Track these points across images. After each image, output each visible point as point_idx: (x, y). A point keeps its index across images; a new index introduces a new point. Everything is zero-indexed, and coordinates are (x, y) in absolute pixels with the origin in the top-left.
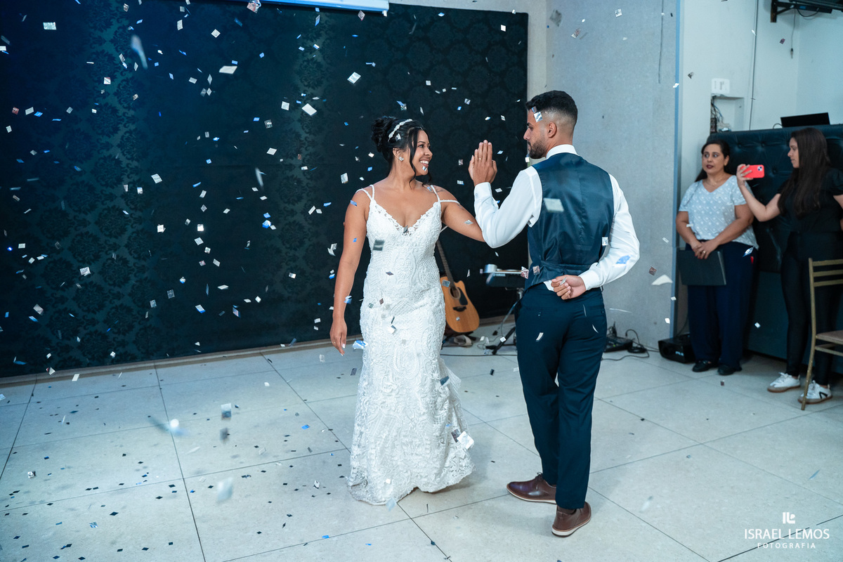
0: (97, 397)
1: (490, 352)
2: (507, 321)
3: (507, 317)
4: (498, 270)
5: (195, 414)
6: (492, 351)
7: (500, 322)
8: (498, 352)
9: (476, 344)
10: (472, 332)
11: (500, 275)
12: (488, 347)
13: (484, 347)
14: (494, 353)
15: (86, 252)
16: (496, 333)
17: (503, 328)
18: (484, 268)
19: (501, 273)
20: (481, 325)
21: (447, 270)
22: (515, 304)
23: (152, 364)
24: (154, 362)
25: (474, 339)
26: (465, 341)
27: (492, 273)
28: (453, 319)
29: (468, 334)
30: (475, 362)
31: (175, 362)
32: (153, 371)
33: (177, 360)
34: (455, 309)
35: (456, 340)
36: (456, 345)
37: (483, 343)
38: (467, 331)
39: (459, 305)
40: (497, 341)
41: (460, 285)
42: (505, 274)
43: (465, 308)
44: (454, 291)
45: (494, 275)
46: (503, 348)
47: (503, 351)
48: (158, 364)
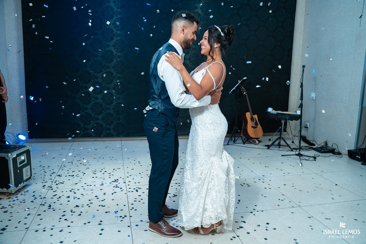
7: (272, 135)
9: (260, 144)
16: (270, 140)
17: (273, 138)
18: (267, 109)
19: (275, 112)
20: (263, 136)
21: (250, 109)
22: (280, 128)
23: (120, 139)
24: (121, 138)
25: (259, 141)
26: (255, 142)
27: (270, 112)
28: (251, 131)
29: (257, 139)
30: (259, 151)
31: (130, 139)
32: (120, 142)
33: (130, 138)
34: (252, 127)
35: (251, 141)
36: (251, 143)
37: (263, 143)
38: (257, 137)
39: (254, 125)
40: (270, 143)
41: (256, 117)
42: (277, 113)
43: (257, 127)
44: (252, 119)
45: (271, 113)
46: (272, 146)
47: (273, 148)
48: (122, 139)
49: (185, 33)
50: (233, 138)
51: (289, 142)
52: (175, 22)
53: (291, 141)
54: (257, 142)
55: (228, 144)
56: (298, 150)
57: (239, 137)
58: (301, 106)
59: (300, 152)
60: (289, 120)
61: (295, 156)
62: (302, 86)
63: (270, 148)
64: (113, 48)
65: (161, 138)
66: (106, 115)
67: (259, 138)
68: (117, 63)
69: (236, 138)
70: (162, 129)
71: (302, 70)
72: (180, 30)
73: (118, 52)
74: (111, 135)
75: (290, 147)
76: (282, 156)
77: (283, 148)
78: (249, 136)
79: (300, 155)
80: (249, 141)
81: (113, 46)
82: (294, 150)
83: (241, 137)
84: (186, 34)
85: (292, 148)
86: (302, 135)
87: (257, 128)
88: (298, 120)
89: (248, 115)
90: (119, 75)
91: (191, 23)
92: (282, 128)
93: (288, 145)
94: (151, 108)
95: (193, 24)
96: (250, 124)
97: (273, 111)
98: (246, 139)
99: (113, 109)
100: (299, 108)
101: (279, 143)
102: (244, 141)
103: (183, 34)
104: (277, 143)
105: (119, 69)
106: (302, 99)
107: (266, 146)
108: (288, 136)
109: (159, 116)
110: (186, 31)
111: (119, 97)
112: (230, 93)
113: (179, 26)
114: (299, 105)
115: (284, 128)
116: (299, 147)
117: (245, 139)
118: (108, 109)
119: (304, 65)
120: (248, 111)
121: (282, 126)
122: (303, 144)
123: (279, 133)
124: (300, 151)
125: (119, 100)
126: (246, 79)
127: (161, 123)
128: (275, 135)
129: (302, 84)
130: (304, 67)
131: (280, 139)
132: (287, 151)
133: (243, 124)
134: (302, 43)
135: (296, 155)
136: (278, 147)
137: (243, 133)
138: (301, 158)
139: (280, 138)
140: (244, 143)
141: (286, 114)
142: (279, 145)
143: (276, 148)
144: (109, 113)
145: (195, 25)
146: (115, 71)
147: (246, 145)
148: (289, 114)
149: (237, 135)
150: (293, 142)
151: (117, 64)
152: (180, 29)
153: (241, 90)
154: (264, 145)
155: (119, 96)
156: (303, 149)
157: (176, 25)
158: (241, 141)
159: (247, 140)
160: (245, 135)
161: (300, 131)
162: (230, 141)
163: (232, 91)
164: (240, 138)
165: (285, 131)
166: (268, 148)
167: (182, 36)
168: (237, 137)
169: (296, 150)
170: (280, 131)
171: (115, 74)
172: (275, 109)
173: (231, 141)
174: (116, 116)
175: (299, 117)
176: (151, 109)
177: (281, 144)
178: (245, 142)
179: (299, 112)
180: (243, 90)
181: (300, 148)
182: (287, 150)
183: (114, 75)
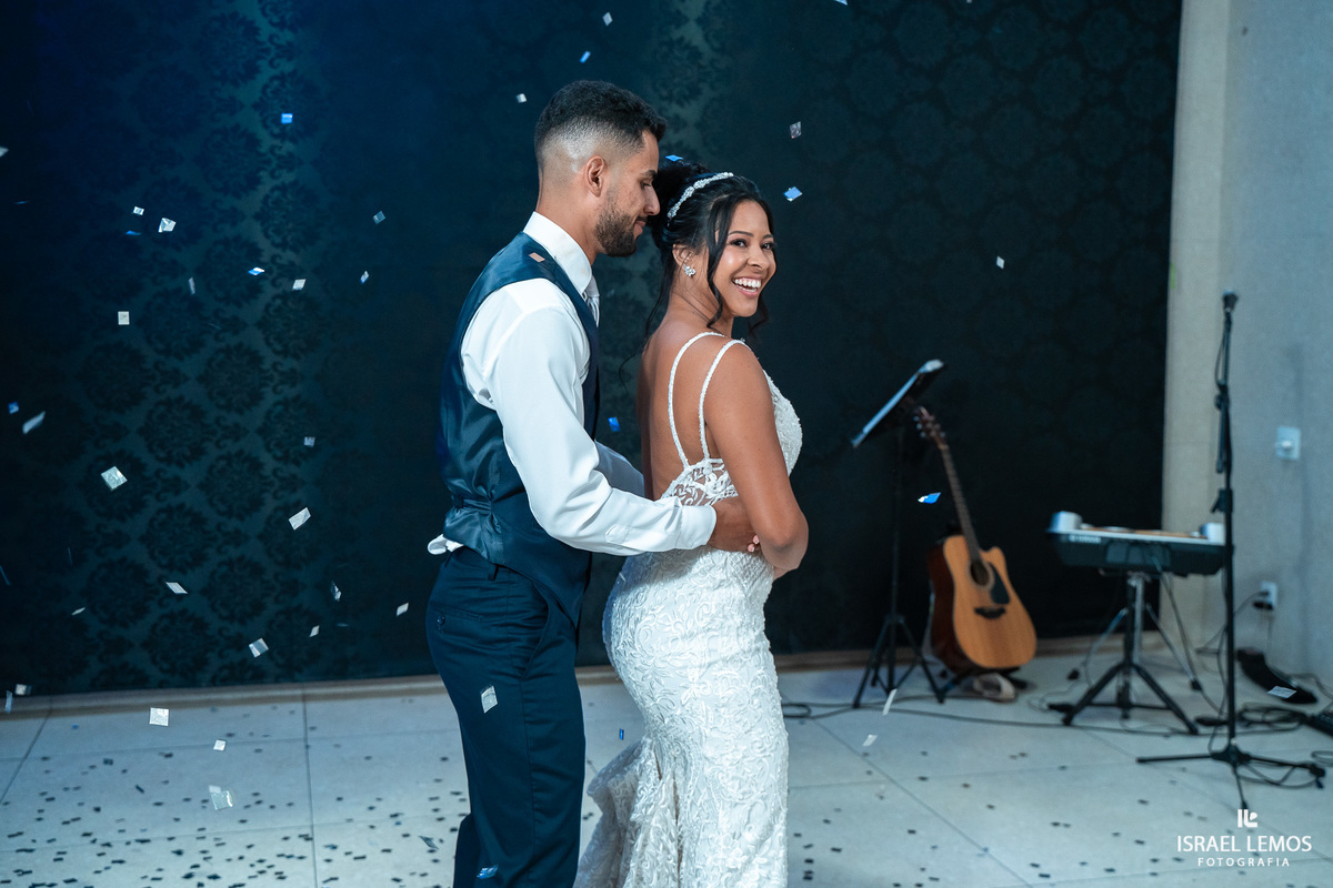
1: (1057, 717)
3: (1105, 638)
6: (1062, 716)
7: (1085, 650)
9: (1025, 698)
11: (1087, 539)
16: (1074, 676)
17: (1091, 665)
18: (1049, 520)
19: (1091, 535)
20: (1039, 653)
21: (965, 522)
22: (1124, 612)
23: (298, 692)
24: (303, 688)
25: (1021, 686)
26: (998, 688)
27: (1068, 535)
28: (972, 637)
29: (1006, 673)
30: (1021, 740)
31: (349, 690)
32: (298, 706)
33: (352, 685)
34: (980, 611)
35: (977, 685)
36: (978, 696)
37: (1041, 695)
38: (1005, 664)
39: (990, 604)
40: (1075, 693)
41: (995, 558)
42: (1102, 538)
43: (1002, 612)
44: (977, 571)
45: (1073, 539)
46: (1088, 710)
47: (1090, 717)
48: (309, 691)
49: (604, 191)
50: (883, 673)
51: (1175, 687)
52: (552, 142)
53: (1186, 681)
54: (1007, 688)
55: (856, 705)
56: (1225, 730)
57: (913, 663)
58: (1225, 504)
59: (1234, 742)
60: (1165, 569)
61: (1209, 762)
62: (1223, 401)
63: (1077, 720)
64: (257, 227)
65: (515, 681)
66: (224, 569)
67: (1016, 669)
68: (278, 302)
69: (900, 671)
70: (514, 640)
71: (1222, 318)
72: (578, 178)
73: (284, 245)
74: (250, 674)
75: (1180, 715)
76: (1142, 761)
77: (1144, 719)
78: (963, 657)
79: (1234, 757)
80: (965, 682)
81: (257, 217)
82: (1202, 730)
83: (924, 664)
84: (608, 193)
85: (1191, 715)
86: (1238, 644)
87: (1004, 617)
88: (1213, 572)
89: (956, 552)
90: (288, 364)
91: (628, 138)
92: (1133, 612)
93: (1170, 705)
94: (453, 546)
95: (641, 142)
96: (966, 595)
97: (1084, 526)
98: (951, 675)
99: (261, 537)
100: (1213, 510)
101: (1123, 694)
102: (941, 683)
103: (598, 195)
104: (1111, 691)
105: (292, 333)
106: (1226, 464)
107: (1053, 707)
108: (1167, 652)
109: (493, 578)
110: (607, 179)
111: (294, 477)
112: (857, 442)
113: (575, 156)
114: (1215, 496)
115: (1145, 615)
116: (1226, 710)
117: (943, 675)
118: (237, 538)
119: (1229, 290)
120: (955, 530)
121: (1134, 600)
122: (1249, 695)
123: (1119, 642)
124: (1232, 735)
125: (294, 490)
126: (935, 373)
127: (510, 609)
128: (1102, 650)
129: (1223, 388)
130: (1229, 301)
131: (1127, 673)
132: (1166, 736)
133: (933, 598)
134: (1218, 175)
135: (1216, 756)
136: (1118, 712)
137: (934, 643)
138: (1243, 771)
139: (1126, 666)
140: (941, 696)
141: (1152, 543)
142: (1124, 704)
143: (1110, 717)
144: (241, 558)
145: (647, 145)
146: (268, 344)
147: (952, 706)
148: (1166, 545)
149: (902, 653)
150: (1196, 686)
151: (278, 310)
152: (579, 174)
153: (917, 423)
154: (1045, 706)
155: (293, 469)
156: (1250, 723)
157: (561, 155)
158: (925, 683)
159: (956, 682)
160: (942, 656)
161: (1229, 630)
162: (868, 688)
163: (867, 429)
164: (919, 669)
165: (1151, 625)
166: (1067, 722)
167: (589, 204)
168: (903, 662)
169: (1210, 730)
170: (1126, 628)
171: (269, 358)
172: (1092, 518)
173: (873, 684)
174: (276, 576)
175: (1217, 560)
176: (457, 550)
177: (1134, 699)
178: (946, 689)
179: (1215, 535)
180: (925, 423)
181: (1233, 719)
182: (1166, 730)
183: (267, 365)
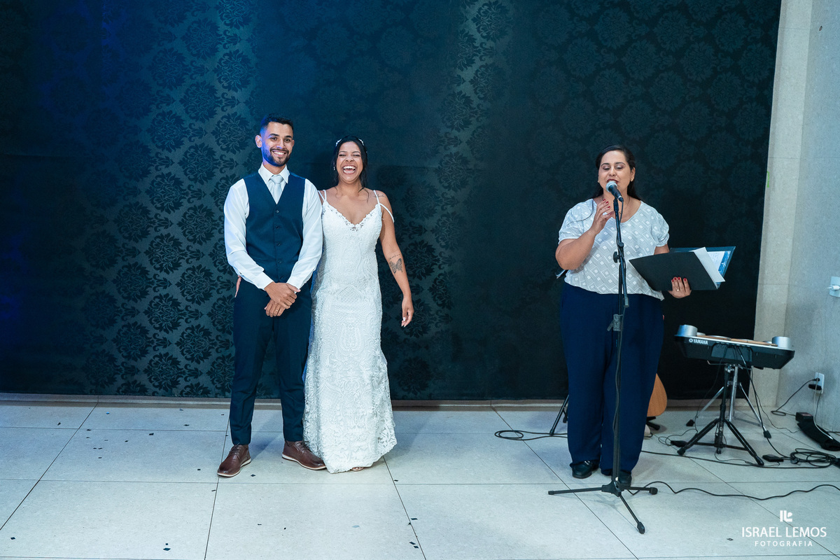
0: (152, 434)
1: (675, 449)
2: (711, 408)
3: (712, 400)
4: (698, 334)
5: (253, 476)
6: (679, 449)
7: (699, 408)
8: (688, 453)
9: (657, 436)
10: (654, 418)
11: (699, 342)
12: (673, 443)
13: (669, 442)
14: (681, 453)
15: (165, 258)
16: (690, 424)
18: (679, 329)
19: (702, 339)
20: (669, 408)
25: (655, 428)
27: (688, 338)
37: (668, 435)
40: (689, 435)
42: (709, 342)
45: (691, 341)
46: (695, 447)
47: (696, 452)
51: (752, 436)
53: (761, 431)
55: (552, 434)
64: (214, 139)
66: (189, 331)
73: (227, 149)
75: (753, 454)
77: (728, 454)
82: (767, 463)
85: (761, 455)
92: (730, 387)
93: (747, 447)
101: (719, 438)
104: (710, 436)
115: (739, 388)
123: (718, 405)
131: (722, 426)
132: (744, 466)
136: (714, 449)
139: (721, 421)
142: (719, 444)
143: (708, 452)
148: (750, 348)
150: (767, 435)
156: (799, 460)
162: (561, 424)
165: (742, 395)
169: (772, 464)
170: (726, 396)
172: (703, 329)
177: (724, 441)
179: (783, 343)
182: (744, 463)
